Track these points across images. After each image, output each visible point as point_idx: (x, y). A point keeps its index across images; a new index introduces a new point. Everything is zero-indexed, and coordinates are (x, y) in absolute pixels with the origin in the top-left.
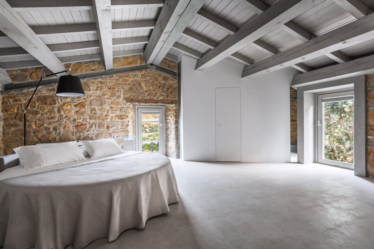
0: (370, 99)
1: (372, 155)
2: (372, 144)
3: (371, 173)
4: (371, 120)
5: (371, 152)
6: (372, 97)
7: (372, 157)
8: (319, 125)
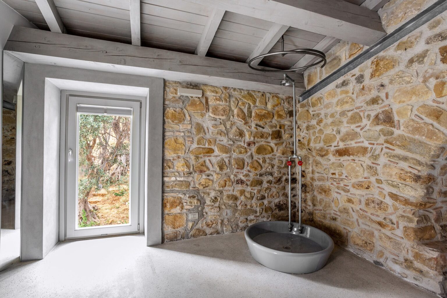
0: (167, 118)
1: (169, 206)
2: (169, 189)
3: (167, 235)
4: (168, 152)
5: (167, 202)
6: (170, 116)
7: (168, 209)
8: (70, 160)
